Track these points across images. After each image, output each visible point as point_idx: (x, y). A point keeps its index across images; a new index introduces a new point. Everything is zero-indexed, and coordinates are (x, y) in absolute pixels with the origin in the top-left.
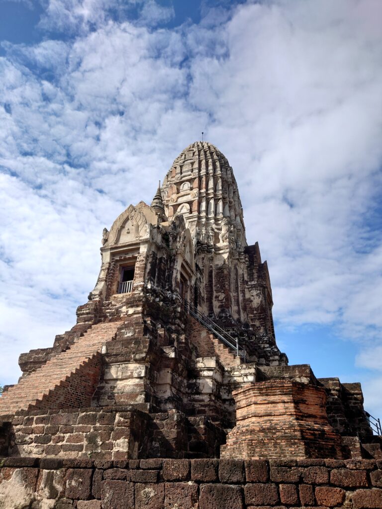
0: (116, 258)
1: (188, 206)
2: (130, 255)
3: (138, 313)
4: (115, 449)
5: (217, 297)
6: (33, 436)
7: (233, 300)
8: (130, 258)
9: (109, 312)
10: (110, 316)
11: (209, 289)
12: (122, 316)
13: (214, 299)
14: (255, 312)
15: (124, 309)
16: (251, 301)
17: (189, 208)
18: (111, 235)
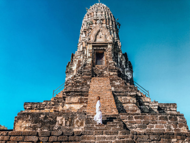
0: (95, 48)
2: (102, 48)
4: (182, 132)
6: (136, 125)
8: (101, 50)
9: (97, 73)
10: (98, 74)
12: (104, 75)
16: (127, 77)
18: (92, 37)
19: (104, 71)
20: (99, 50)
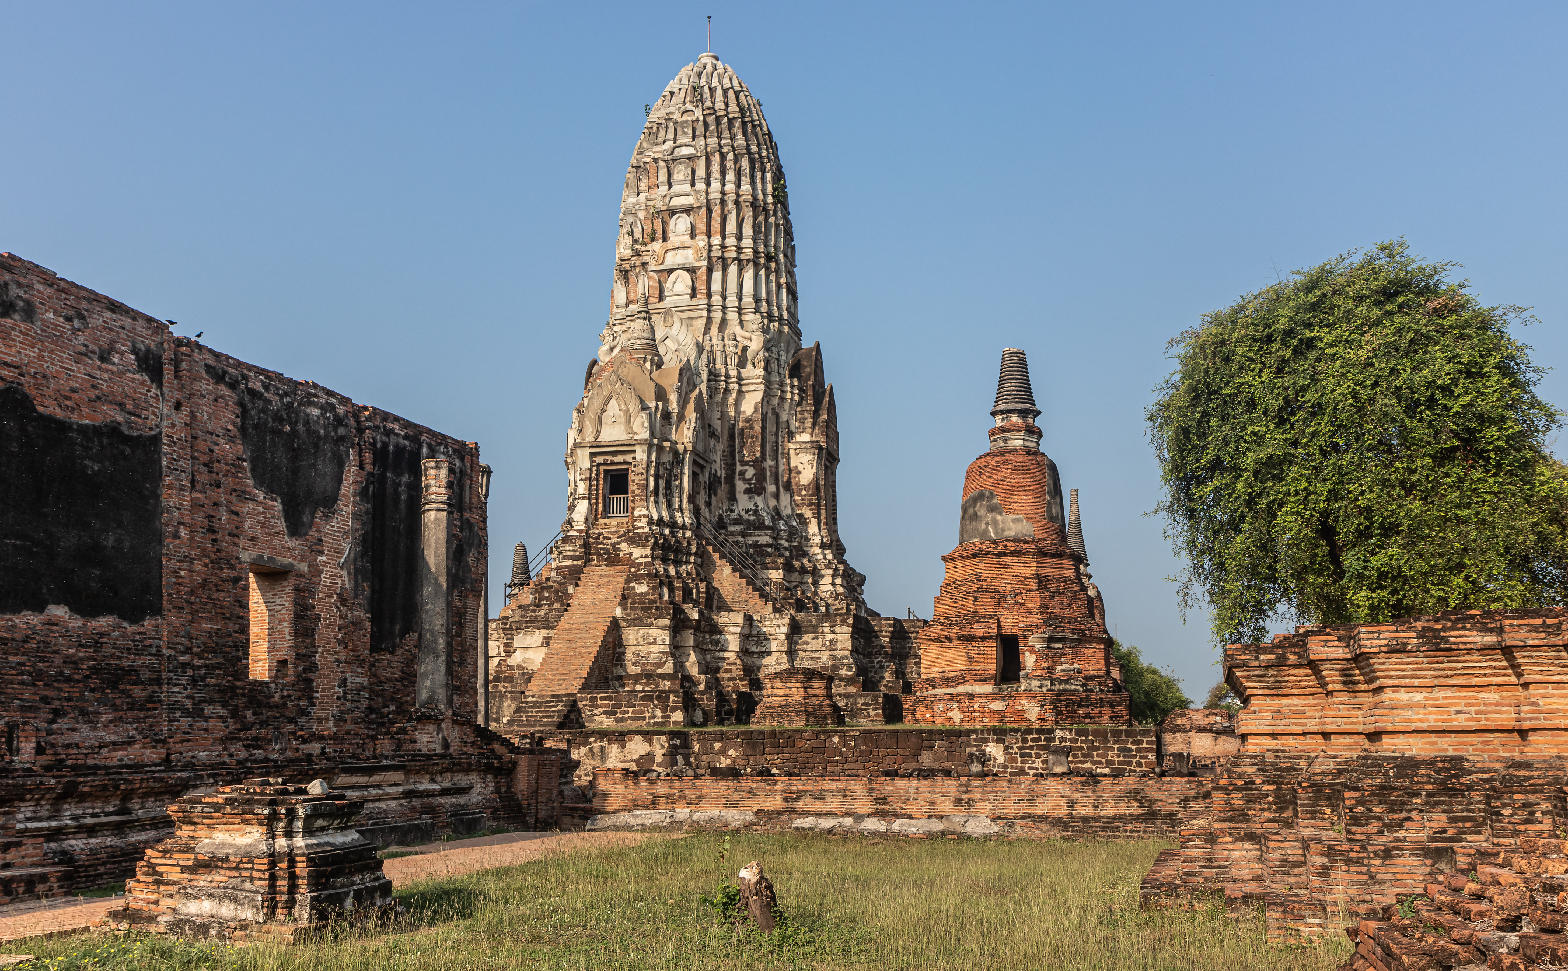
0: (600, 459)
1: (686, 276)
2: (620, 458)
3: (646, 556)
4: (673, 719)
5: (742, 473)
6: (601, 710)
7: (768, 474)
8: (619, 463)
10: (605, 555)
11: (729, 462)
12: (623, 557)
13: (737, 477)
14: (804, 493)
15: (624, 546)
16: (799, 473)
17: (690, 283)
18: (587, 423)
19: (619, 543)
20: (613, 463)
